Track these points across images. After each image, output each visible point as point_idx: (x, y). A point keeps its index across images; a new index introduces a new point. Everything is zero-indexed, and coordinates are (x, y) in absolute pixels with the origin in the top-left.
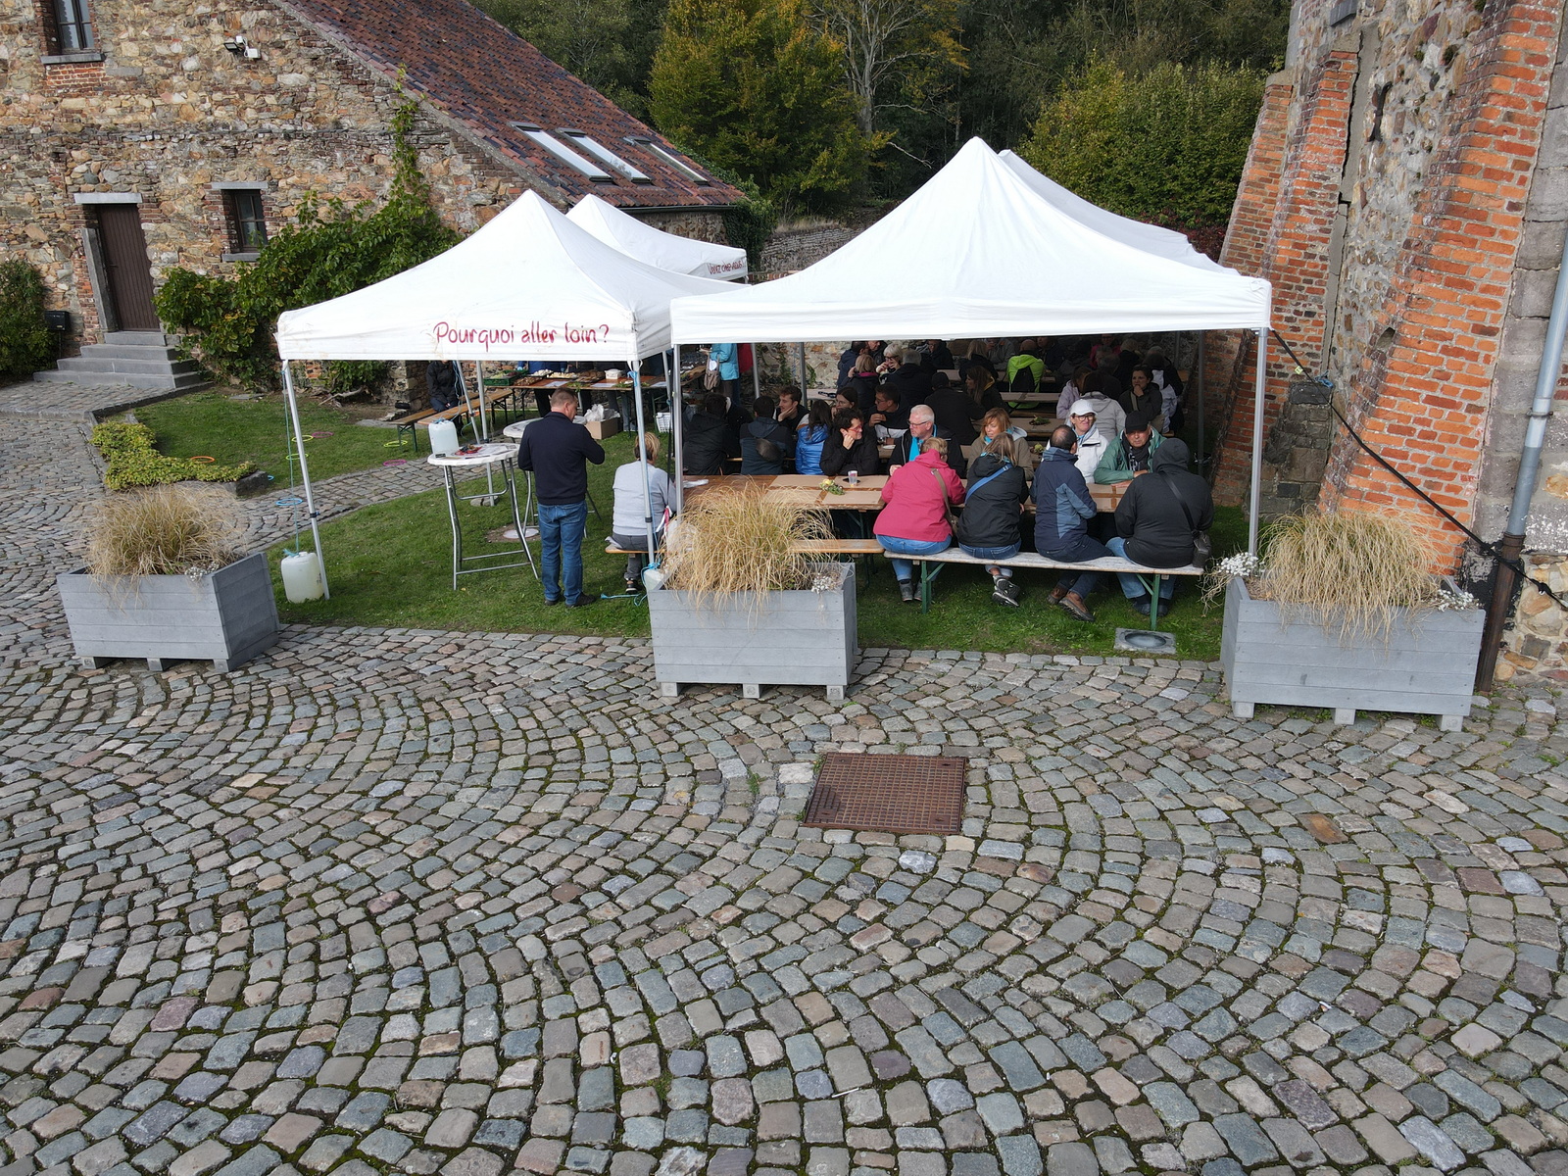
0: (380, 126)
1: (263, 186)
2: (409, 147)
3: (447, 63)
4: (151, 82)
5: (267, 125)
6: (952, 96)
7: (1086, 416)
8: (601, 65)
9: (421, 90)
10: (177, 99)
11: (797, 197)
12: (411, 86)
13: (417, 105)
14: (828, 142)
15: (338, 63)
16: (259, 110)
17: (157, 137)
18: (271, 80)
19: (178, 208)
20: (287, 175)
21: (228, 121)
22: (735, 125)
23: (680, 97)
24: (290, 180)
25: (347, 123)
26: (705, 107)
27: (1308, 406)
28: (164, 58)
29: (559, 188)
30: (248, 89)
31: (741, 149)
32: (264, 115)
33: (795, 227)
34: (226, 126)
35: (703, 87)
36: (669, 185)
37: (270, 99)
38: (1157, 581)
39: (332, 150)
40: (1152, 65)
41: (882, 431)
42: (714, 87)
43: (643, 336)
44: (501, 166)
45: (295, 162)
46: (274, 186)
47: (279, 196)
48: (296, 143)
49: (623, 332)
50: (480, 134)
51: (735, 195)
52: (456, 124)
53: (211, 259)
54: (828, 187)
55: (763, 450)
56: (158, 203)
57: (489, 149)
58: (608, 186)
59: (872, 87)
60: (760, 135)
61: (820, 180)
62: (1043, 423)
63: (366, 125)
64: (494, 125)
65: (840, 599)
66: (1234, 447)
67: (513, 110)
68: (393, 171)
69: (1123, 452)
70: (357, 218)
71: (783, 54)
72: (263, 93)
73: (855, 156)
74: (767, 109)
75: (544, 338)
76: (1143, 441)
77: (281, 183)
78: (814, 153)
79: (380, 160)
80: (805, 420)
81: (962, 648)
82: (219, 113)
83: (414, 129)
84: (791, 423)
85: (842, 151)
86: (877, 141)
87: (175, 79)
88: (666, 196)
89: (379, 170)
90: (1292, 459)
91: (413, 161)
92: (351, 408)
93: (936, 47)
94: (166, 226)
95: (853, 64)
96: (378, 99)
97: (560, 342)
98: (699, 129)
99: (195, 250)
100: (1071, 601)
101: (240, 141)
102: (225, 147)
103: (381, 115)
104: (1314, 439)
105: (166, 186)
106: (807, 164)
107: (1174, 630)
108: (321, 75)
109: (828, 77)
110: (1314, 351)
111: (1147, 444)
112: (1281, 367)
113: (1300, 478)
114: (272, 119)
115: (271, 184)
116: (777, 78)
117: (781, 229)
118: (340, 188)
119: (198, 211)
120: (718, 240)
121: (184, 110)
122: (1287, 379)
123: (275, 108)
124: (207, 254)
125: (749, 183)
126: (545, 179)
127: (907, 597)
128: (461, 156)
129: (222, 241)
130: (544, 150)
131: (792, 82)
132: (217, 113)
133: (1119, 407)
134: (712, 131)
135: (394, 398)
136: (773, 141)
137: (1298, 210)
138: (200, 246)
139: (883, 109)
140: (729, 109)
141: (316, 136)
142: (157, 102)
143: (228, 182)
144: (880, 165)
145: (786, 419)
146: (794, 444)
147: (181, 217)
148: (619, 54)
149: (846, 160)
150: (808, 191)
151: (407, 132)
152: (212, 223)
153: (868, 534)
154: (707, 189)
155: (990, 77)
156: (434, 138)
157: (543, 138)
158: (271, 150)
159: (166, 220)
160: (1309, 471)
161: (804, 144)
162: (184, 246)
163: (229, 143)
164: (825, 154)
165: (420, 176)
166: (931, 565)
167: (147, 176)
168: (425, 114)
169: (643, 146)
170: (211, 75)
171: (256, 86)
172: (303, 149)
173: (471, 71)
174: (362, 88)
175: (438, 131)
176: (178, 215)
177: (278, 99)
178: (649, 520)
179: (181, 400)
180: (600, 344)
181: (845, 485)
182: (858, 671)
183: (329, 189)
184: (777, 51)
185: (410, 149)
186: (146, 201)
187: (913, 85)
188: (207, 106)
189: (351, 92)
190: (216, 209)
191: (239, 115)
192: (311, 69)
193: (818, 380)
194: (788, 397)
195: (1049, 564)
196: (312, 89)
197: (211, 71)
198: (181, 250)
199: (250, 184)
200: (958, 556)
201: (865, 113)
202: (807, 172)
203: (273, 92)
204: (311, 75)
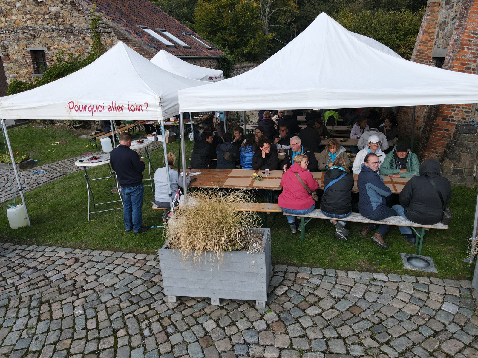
0: (87, 26)
1: (45, 49)
2: (97, 33)
3: (115, 5)
4: (5, 12)
5: (46, 26)
6: (294, 22)
7: (377, 143)
8: (180, 14)
9: (102, 12)
10: (14, 18)
11: (243, 55)
12: (98, 11)
13: (100, 18)
14: (253, 37)
15: (71, 3)
16: (43, 21)
17: (7, 32)
18: (47, 10)
19: (15, 58)
20: (53, 45)
21: (32, 25)
22: (222, 31)
23: (204, 22)
24: (55, 47)
25: (75, 25)
26: (212, 25)
27: (467, 135)
28: (9, 3)
29: (154, 49)
30: (39, 13)
31: (224, 40)
32: (45, 23)
33: (243, 65)
34: (31, 27)
35: (211, 19)
36: (197, 49)
37: (47, 17)
38: (423, 231)
39: (69, 35)
40: (361, 11)
41: (279, 146)
42: (215, 19)
43: (166, 108)
44: (132, 40)
45: (56, 40)
46: (49, 49)
47: (51, 52)
48: (56, 33)
49: (155, 106)
50: (124, 28)
51: (222, 53)
52: (115, 25)
53: (28, 76)
54: (253, 52)
55: (226, 157)
56: (8, 56)
57: (127, 34)
58: (173, 49)
59: (268, 19)
60: (231, 34)
61: (251, 50)
62: (345, 141)
63: (82, 26)
64: (130, 26)
65: (264, 257)
66: (430, 151)
67: (139, 22)
68: (92, 43)
69: (394, 160)
70: (79, 60)
71: (238, 7)
72: (44, 14)
73: (262, 42)
74: (233, 26)
75: (118, 109)
76: (405, 156)
77: (52, 48)
78: (249, 41)
79: (87, 39)
80: (245, 141)
81: (325, 266)
82: (29, 22)
83: (99, 27)
84: (239, 143)
85: (258, 40)
86: (270, 36)
87: (13, 10)
88: (195, 53)
89: (87, 42)
90: (460, 157)
91: (99, 39)
92: (79, 131)
93: (289, 6)
94: (11, 65)
95: (262, 11)
96: (86, 16)
97: (126, 111)
98: (210, 33)
99: (22, 73)
100: (377, 237)
101: (36, 32)
102: (31, 35)
103: (87, 22)
104: (470, 149)
105: (11, 50)
106: (246, 44)
107: (431, 255)
108: (64, 7)
109: (253, 15)
110: (468, 110)
111: (407, 157)
112: (452, 117)
113: (463, 167)
114: (48, 24)
115: (48, 48)
116: (236, 15)
117: (238, 65)
118: (73, 49)
119: (22, 59)
120: (215, 68)
121: (16, 22)
122: (455, 123)
123: (48, 20)
124: (26, 74)
125: (226, 49)
126: (149, 46)
127: (294, 231)
128: (116, 37)
129: (31, 69)
130: (149, 35)
131: (241, 17)
132: (28, 22)
133: (385, 137)
134: (215, 34)
135: (96, 127)
136: (235, 36)
137: (463, 48)
138: (23, 72)
139: (272, 27)
140: (220, 26)
141: (63, 30)
142: (7, 19)
143: (32, 48)
144: (271, 45)
145: (237, 141)
146: (240, 153)
147: (16, 61)
148: (185, 10)
149: (259, 43)
150: (247, 53)
151: (97, 28)
152: (27, 63)
153: (275, 201)
154: (211, 51)
155: (306, 16)
156: (106, 30)
157: (150, 32)
158: (47, 35)
159: (11, 62)
160: (467, 163)
161: (246, 38)
162: (18, 72)
163: (32, 33)
164: (252, 41)
165: (102, 44)
166: (305, 219)
167: (4, 46)
168: (103, 21)
169: (189, 36)
170: (25, 9)
171: (41, 12)
172: (59, 35)
173: (125, 8)
174: (80, 12)
175: (108, 28)
176: (15, 60)
177: (49, 17)
178: (171, 195)
179: (16, 128)
180: (145, 112)
181: (263, 175)
182: (272, 283)
183: (69, 50)
184: (236, 7)
185: (98, 34)
186: (4, 55)
187: (282, 19)
188: (25, 20)
189: (76, 13)
190: (28, 58)
191: (36, 23)
192: (61, 5)
193: (251, 120)
194: (237, 132)
195: (366, 220)
196: (62, 13)
197: (25, 7)
198: (17, 73)
199: (40, 48)
200: (318, 214)
201: (266, 28)
202: (246, 47)
203: (48, 14)
204: (61, 7)
